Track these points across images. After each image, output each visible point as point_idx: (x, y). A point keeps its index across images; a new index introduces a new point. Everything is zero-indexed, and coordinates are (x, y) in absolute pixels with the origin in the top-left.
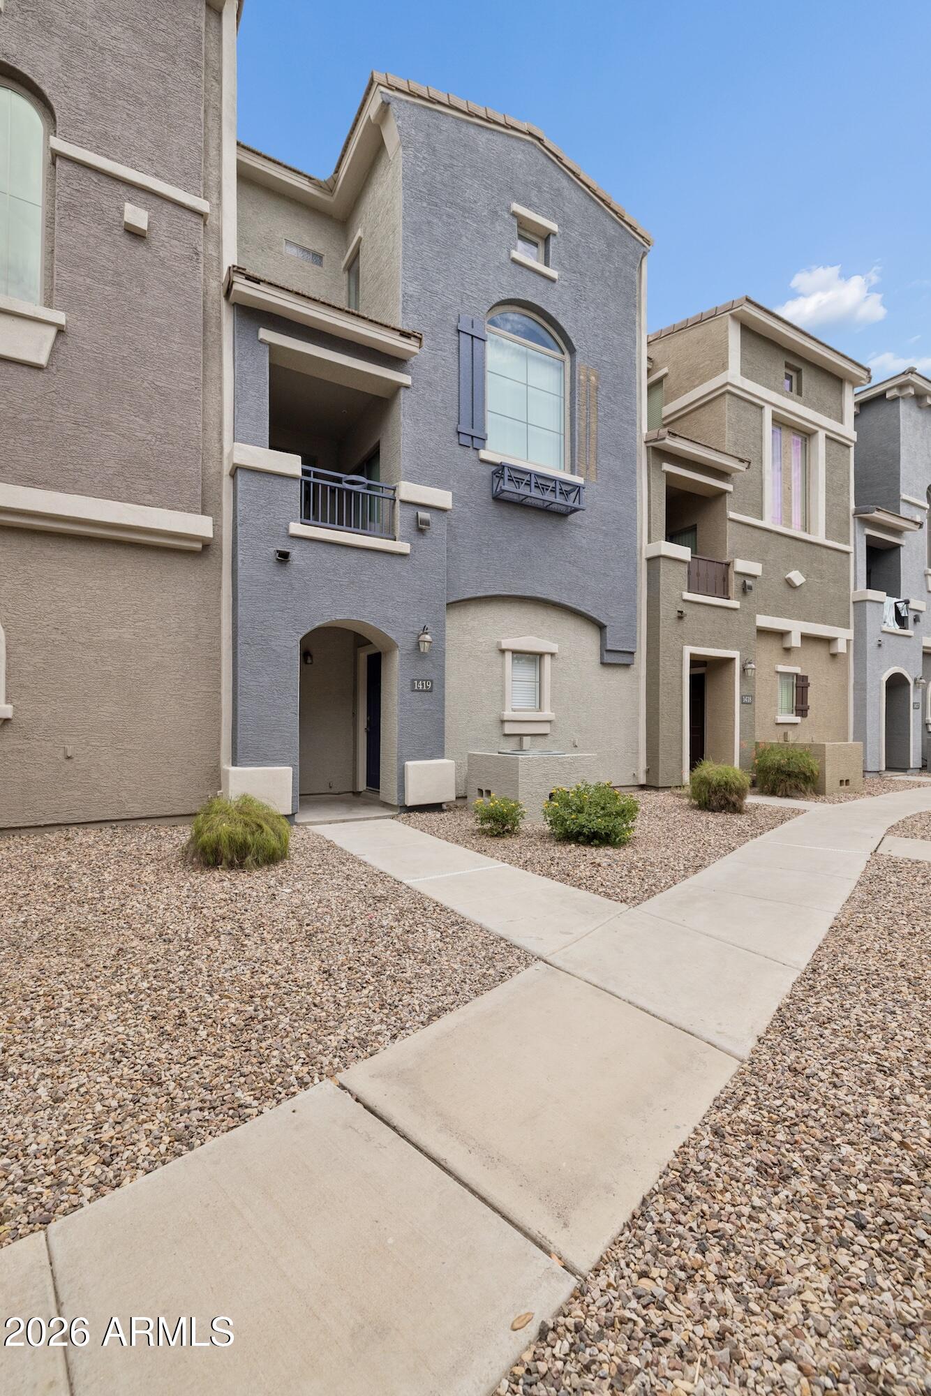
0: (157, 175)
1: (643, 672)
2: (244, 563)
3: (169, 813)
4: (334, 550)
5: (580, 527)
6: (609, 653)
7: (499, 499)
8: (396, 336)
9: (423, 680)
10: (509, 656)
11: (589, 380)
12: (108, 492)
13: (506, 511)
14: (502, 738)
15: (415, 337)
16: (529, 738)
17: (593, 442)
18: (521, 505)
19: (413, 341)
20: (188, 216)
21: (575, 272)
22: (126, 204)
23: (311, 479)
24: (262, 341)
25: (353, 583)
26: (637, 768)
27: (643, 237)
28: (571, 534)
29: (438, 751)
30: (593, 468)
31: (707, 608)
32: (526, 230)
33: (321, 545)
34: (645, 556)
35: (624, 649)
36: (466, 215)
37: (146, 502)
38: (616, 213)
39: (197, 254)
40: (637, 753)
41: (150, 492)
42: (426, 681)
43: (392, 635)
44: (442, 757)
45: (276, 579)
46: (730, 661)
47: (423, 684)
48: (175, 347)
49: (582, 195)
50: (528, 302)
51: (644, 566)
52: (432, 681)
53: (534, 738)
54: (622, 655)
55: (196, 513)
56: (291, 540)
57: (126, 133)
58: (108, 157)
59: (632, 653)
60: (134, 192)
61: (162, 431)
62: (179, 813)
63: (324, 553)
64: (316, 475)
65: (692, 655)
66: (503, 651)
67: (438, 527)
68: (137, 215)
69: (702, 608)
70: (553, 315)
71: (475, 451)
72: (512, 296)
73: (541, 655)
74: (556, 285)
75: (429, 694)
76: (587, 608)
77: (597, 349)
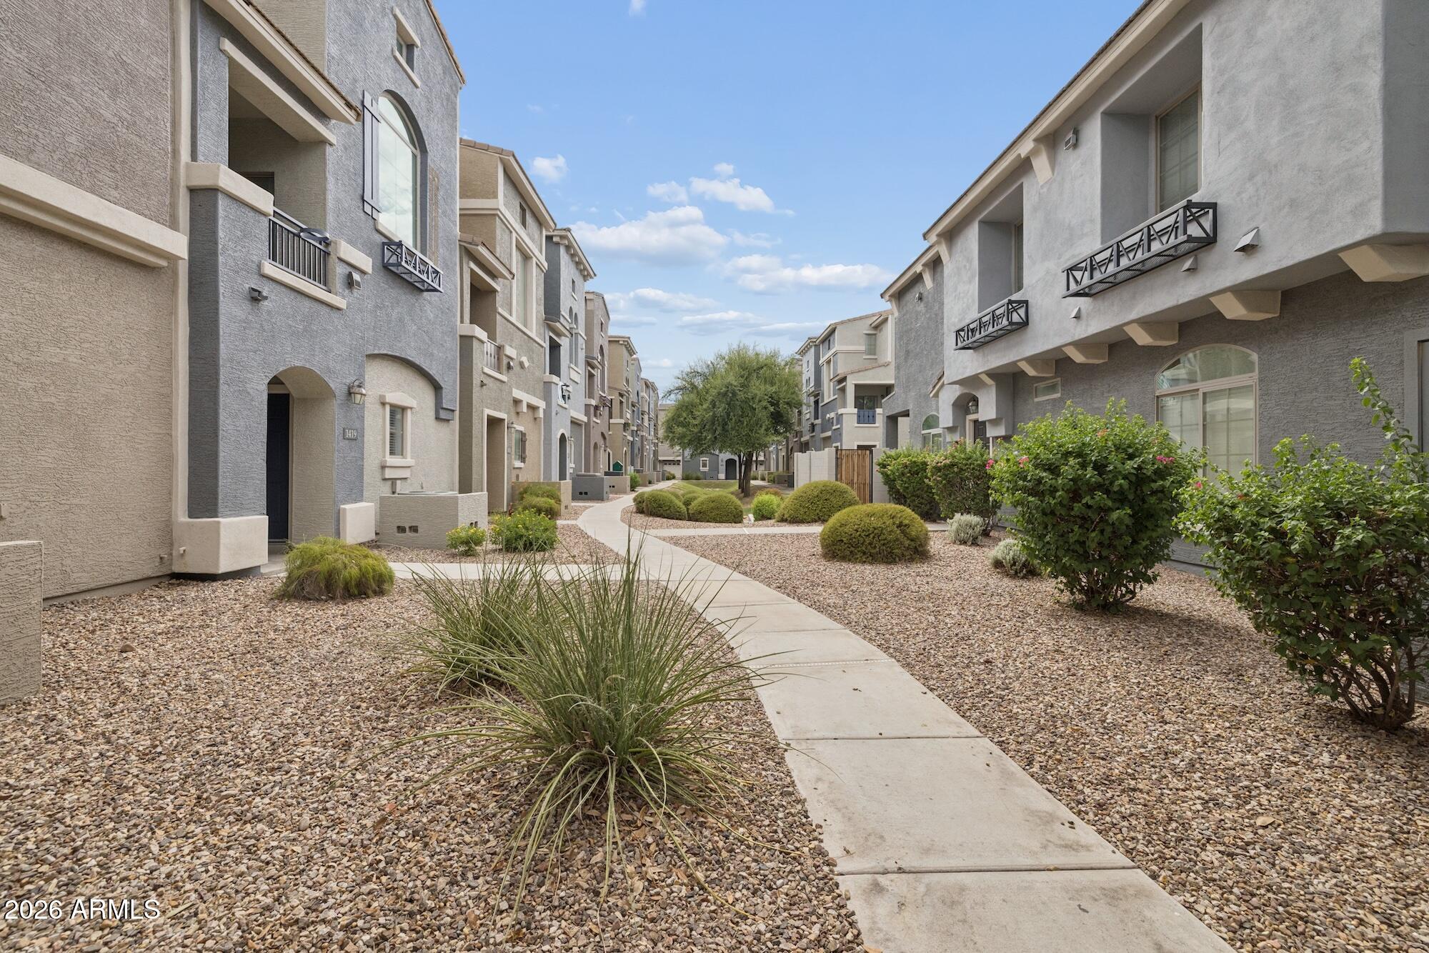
1: (457, 427)
2: (224, 297)
3: (119, 581)
4: (292, 296)
5: (430, 303)
6: (443, 411)
8: (342, 103)
9: (351, 429)
10: (388, 409)
11: (434, 180)
14: (382, 482)
16: (399, 481)
17: (436, 233)
18: (399, 277)
21: (427, 84)
24: (224, 52)
27: (460, 74)
28: (425, 308)
29: (359, 497)
30: (436, 255)
31: (493, 379)
33: (283, 289)
34: (459, 333)
35: (451, 408)
37: (111, 199)
38: (448, 48)
42: (353, 430)
43: (333, 385)
44: (364, 500)
45: (250, 318)
46: (502, 420)
49: (430, 21)
50: (402, 98)
51: (458, 343)
52: (357, 430)
54: (449, 412)
56: (264, 280)
59: (452, 411)
62: (129, 579)
63: (286, 297)
65: (488, 415)
66: (383, 404)
70: (416, 116)
71: (373, 221)
72: (393, 88)
73: (405, 409)
74: (417, 91)
75: (355, 442)
76: (433, 372)
77: (438, 157)
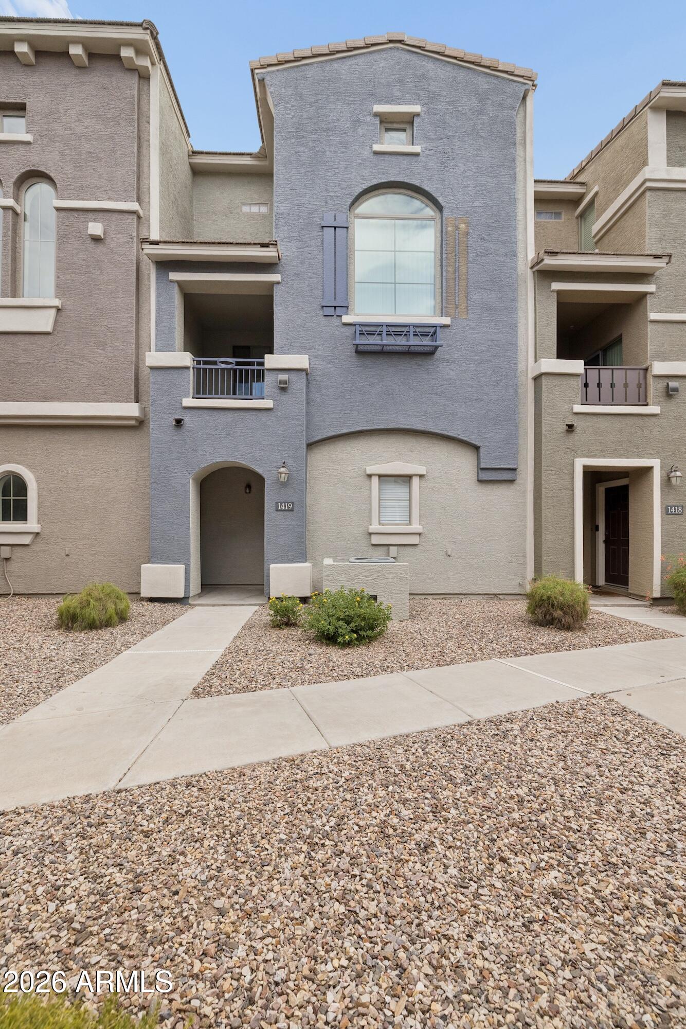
0: (109, 199)
1: (530, 487)
2: (153, 430)
4: (215, 413)
5: (448, 361)
6: (483, 472)
7: (361, 352)
8: (258, 248)
9: (285, 503)
10: (375, 480)
11: (457, 228)
12: (84, 398)
13: (368, 361)
14: (371, 549)
15: (272, 244)
16: (396, 548)
17: (463, 283)
18: (383, 353)
19: (271, 248)
20: (127, 216)
21: (441, 139)
22: (90, 223)
23: (202, 366)
24: (172, 281)
25: (229, 434)
26: (524, 577)
27: (522, 77)
28: (438, 369)
29: (299, 557)
30: (463, 306)
31: (609, 417)
32: (392, 123)
33: (206, 411)
34: (531, 375)
35: (502, 466)
36: (330, 133)
38: (488, 67)
39: (132, 238)
40: (525, 563)
41: (105, 394)
42: (288, 503)
43: (259, 470)
44: (306, 561)
45: (175, 438)
46: (648, 470)
47: (285, 506)
48: (119, 301)
49: (449, 68)
50: (391, 182)
51: (531, 385)
52: (293, 503)
53: (399, 548)
54: (502, 472)
55: (131, 402)
56: (185, 411)
57: (93, 181)
58: (83, 199)
59: (515, 470)
60: (96, 214)
61: (112, 355)
63: (207, 416)
64: (205, 363)
65: (585, 467)
66: (370, 476)
67: (298, 383)
68: (96, 228)
69: (601, 419)
70: (418, 185)
71: (339, 318)
72: (375, 182)
73: (410, 477)
74: (420, 158)
75: (291, 513)
76: (456, 432)
77: (467, 199)
